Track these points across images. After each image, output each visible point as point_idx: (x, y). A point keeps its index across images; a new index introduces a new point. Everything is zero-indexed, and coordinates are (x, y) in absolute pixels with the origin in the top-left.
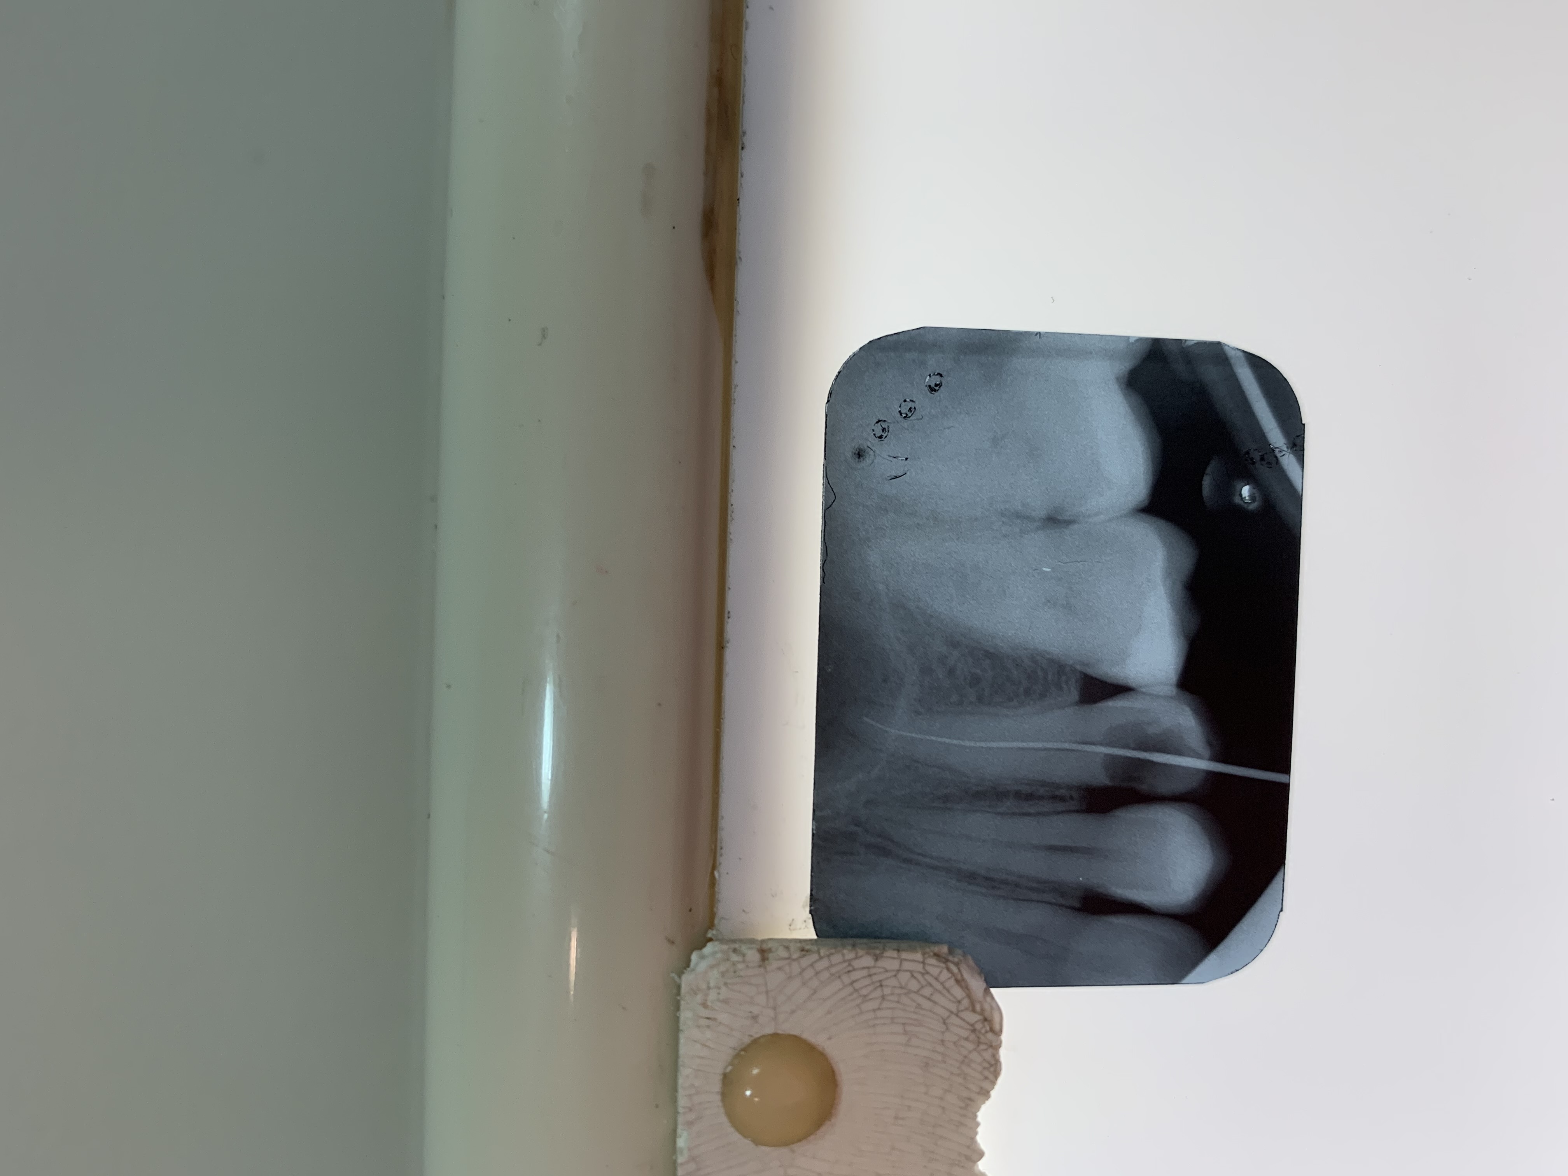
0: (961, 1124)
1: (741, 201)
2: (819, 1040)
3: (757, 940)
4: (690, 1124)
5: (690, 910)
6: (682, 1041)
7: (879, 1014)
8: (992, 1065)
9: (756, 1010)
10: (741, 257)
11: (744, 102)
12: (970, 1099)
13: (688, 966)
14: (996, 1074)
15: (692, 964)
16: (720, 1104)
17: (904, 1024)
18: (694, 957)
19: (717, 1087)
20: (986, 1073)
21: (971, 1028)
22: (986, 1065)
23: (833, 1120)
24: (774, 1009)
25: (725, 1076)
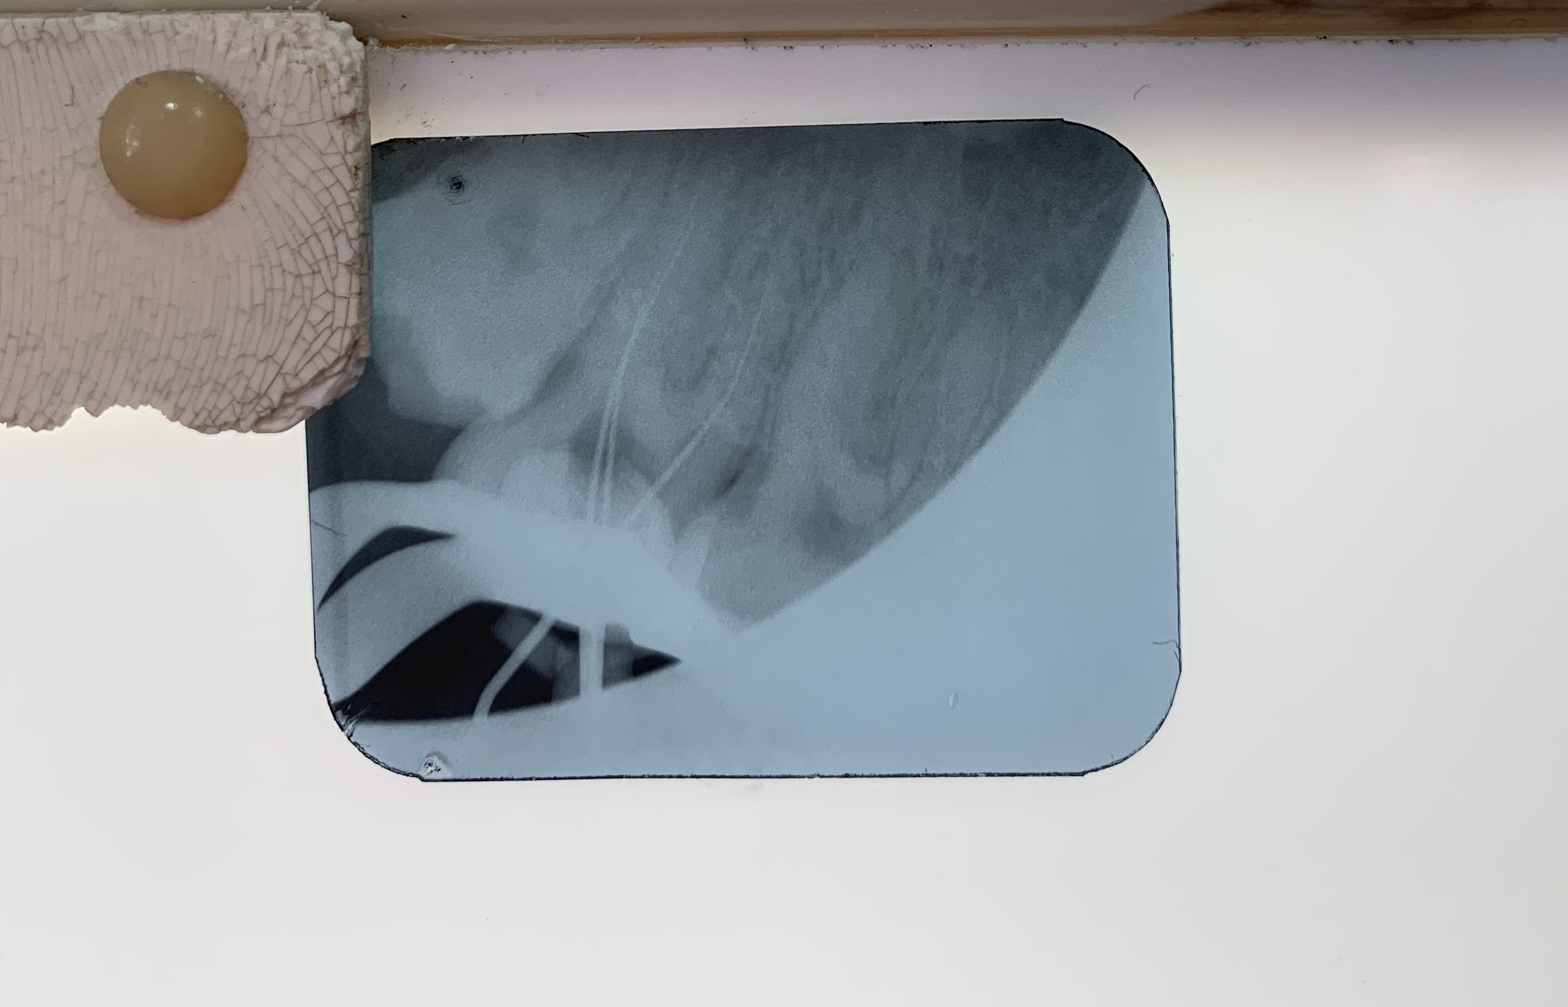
0: (135, 384)
1: (1324, 42)
2: (240, 196)
3: (367, 107)
4: (127, 31)
5: (403, 16)
6: (234, 16)
7: (277, 271)
8: (213, 422)
9: (278, 111)
10: (1250, 46)
11: (1451, 40)
12: (167, 397)
13: (331, 19)
14: (202, 429)
15: (333, 24)
16: (154, 70)
17: (264, 304)
18: (344, 26)
19: (177, 65)
20: (203, 415)
21: (263, 391)
22: (214, 415)
23: (136, 217)
24: (280, 135)
25: (192, 74)
